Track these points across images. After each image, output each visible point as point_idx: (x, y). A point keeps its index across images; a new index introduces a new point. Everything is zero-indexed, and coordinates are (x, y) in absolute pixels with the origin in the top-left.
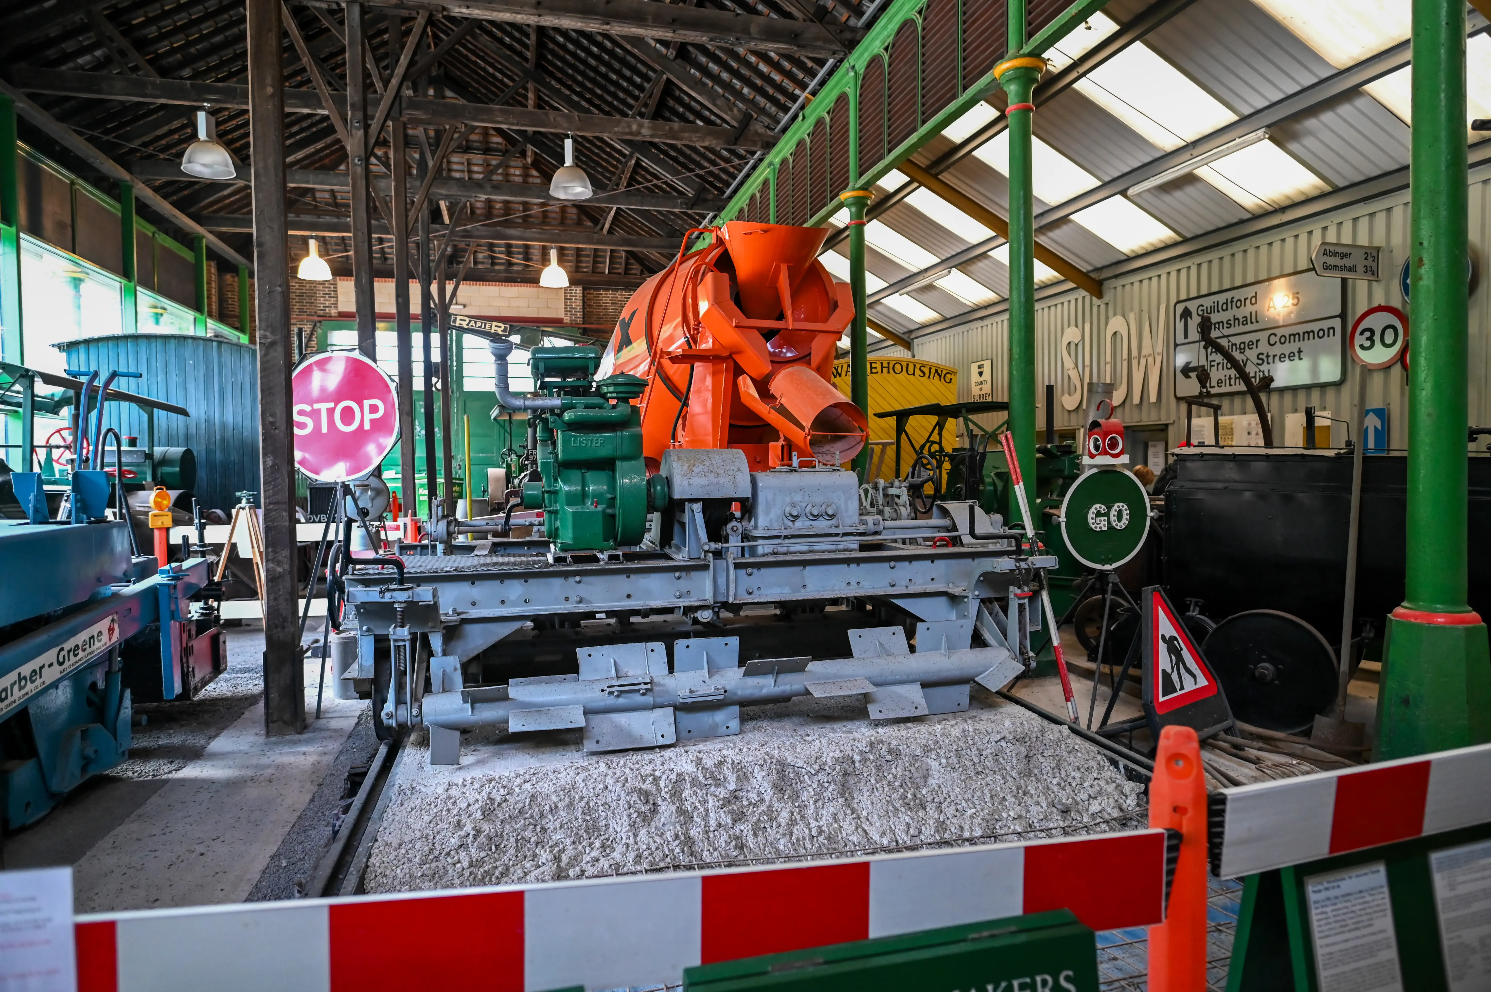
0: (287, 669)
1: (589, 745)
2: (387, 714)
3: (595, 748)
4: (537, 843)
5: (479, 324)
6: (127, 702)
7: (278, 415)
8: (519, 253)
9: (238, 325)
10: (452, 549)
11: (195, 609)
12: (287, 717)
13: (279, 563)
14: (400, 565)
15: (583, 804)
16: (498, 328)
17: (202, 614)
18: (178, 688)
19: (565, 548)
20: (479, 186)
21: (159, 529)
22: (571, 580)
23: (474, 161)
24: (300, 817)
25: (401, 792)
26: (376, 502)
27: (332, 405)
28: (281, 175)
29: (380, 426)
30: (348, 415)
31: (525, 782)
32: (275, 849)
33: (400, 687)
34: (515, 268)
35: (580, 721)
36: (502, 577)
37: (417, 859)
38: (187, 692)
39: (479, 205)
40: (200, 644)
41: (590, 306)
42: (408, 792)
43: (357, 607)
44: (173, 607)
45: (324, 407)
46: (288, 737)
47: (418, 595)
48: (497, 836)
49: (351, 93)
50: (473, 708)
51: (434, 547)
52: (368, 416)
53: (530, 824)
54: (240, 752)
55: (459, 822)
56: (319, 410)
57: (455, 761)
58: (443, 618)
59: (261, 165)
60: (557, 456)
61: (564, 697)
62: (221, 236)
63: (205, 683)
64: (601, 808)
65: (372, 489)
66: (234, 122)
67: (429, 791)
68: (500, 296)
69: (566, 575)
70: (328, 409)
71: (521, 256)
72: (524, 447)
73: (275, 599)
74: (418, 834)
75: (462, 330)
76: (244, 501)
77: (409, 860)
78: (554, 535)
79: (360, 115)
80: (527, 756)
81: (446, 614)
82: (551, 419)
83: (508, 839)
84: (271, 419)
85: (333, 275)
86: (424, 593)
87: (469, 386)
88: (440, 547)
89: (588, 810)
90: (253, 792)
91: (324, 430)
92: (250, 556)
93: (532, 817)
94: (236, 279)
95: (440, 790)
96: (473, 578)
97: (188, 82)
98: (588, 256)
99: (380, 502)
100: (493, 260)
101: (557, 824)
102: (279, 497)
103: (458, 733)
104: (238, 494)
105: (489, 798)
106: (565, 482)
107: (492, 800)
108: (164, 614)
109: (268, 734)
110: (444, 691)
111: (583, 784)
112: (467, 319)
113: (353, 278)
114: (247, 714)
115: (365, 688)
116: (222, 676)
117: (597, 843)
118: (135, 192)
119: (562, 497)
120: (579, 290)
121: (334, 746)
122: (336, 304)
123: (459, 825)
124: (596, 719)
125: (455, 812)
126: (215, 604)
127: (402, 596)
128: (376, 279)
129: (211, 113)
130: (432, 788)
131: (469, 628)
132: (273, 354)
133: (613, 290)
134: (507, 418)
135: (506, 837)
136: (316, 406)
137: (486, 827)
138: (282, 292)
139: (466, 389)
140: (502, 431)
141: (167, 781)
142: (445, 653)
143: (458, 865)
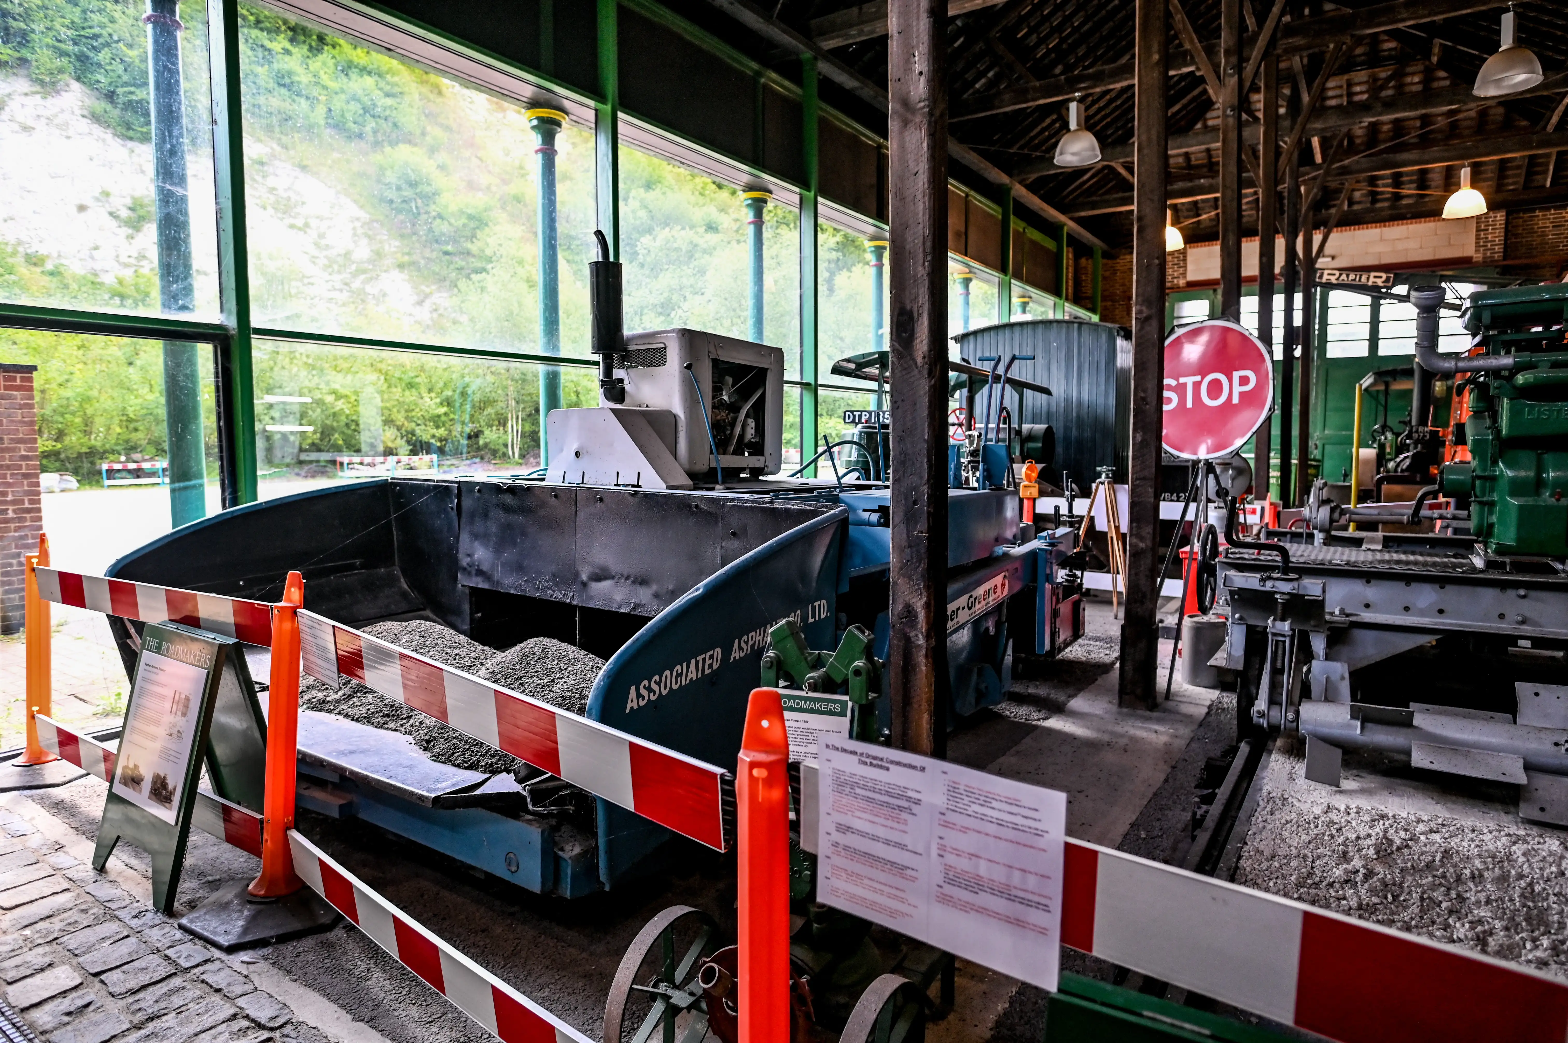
0: (1143, 645)
1: (1526, 810)
2: (1259, 712)
3: (1537, 815)
4: (1451, 912)
5: (1352, 277)
6: (1010, 651)
7: (1150, 391)
8: (1411, 182)
9: (1090, 306)
10: (1331, 540)
11: (1061, 575)
12: (1139, 691)
13: (1142, 539)
14: (1284, 552)
15: (1523, 883)
16: (1377, 279)
17: (1067, 580)
18: (1047, 646)
19: (1501, 550)
20: (1365, 108)
21: (1028, 499)
22: (1511, 593)
23: (1356, 80)
24: (1155, 794)
25: (1270, 799)
26: (1237, 482)
27: (1198, 378)
28: (1163, 143)
29: (1251, 399)
30: (1215, 388)
31: (1431, 831)
32: (1134, 818)
33: (1275, 687)
34: (1405, 202)
35: (1521, 778)
36: (1408, 579)
37: (1293, 878)
38: (1055, 649)
39: (1359, 132)
40: (1065, 608)
41: (1516, 236)
42: (1280, 803)
43: (1232, 593)
44: (1048, 571)
45: (1189, 381)
46: (1139, 712)
47: (1305, 588)
48: (1394, 884)
49: (1225, 40)
50: (1363, 728)
51: (1311, 536)
52: (1237, 389)
53: (1441, 884)
54: (1096, 715)
55: (1345, 853)
56: (1185, 385)
57: (1334, 782)
58: (1327, 617)
59: (1144, 137)
60: (1499, 431)
61: (1494, 740)
62: (1079, 221)
63: (1067, 644)
64: (1552, 898)
65: (1233, 469)
66: (1097, 106)
67: (1305, 807)
68: (1381, 240)
69: (1503, 585)
70: (1194, 383)
71: (1414, 185)
72: (1405, 423)
73: (1136, 574)
74: (1294, 852)
75: (1329, 286)
76: (1103, 476)
77: (1284, 877)
78: (1485, 533)
79: (1234, 60)
80: (1430, 800)
81: (1332, 614)
82: (1494, 384)
83: (1409, 893)
84: (1143, 395)
85: (1185, 243)
86: (1312, 587)
87: (1334, 351)
88: (1319, 537)
89: (1529, 893)
90: (1109, 757)
91: (1189, 404)
92: (1106, 530)
93: (1444, 876)
94: (1090, 261)
95: (1318, 811)
96: (1368, 576)
97: (1063, 77)
98: (1518, 167)
99: (1242, 482)
100: (1374, 196)
101: (1482, 897)
102: (1146, 473)
103: (1339, 752)
104: (1098, 469)
105: (1385, 837)
106: (1509, 466)
107: (1390, 842)
108: (1041, 577)
109: (1120, 705)
110: (1327, 700)
111: (1521, 859)
112: (1337, 273)
113: (1219, 242)
114: (1100, 681)
115: (1229, 679)
116: (1080, 641)
117: (1545, 942)
118: (1013, 193)
119: (1502, 485)
120: (1500, 216)
121: (1185, 732)
122: (1184, 274)
123: (1345, 857)
124: (1543, 781)
125: (1341, 840)
126: (1079, 573)
127: (1286, 587)
128: (1244, 240)
129: (1081, 101)
130: (1308, 805)
131: (1359, 634)
132: (1148, 328)
133: (1556, 208)
134: (1382, 388)
135: (1406, 890)
136: (1182, 380)
137: (1379, 869)
138: (1160, 264)
139: (1329, 355)
140: (1374, 403)
141: (1036, 727)
142: (1327, 658)
143: (1344, 902)
